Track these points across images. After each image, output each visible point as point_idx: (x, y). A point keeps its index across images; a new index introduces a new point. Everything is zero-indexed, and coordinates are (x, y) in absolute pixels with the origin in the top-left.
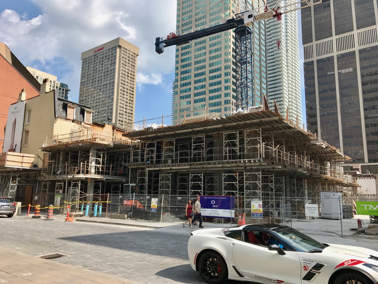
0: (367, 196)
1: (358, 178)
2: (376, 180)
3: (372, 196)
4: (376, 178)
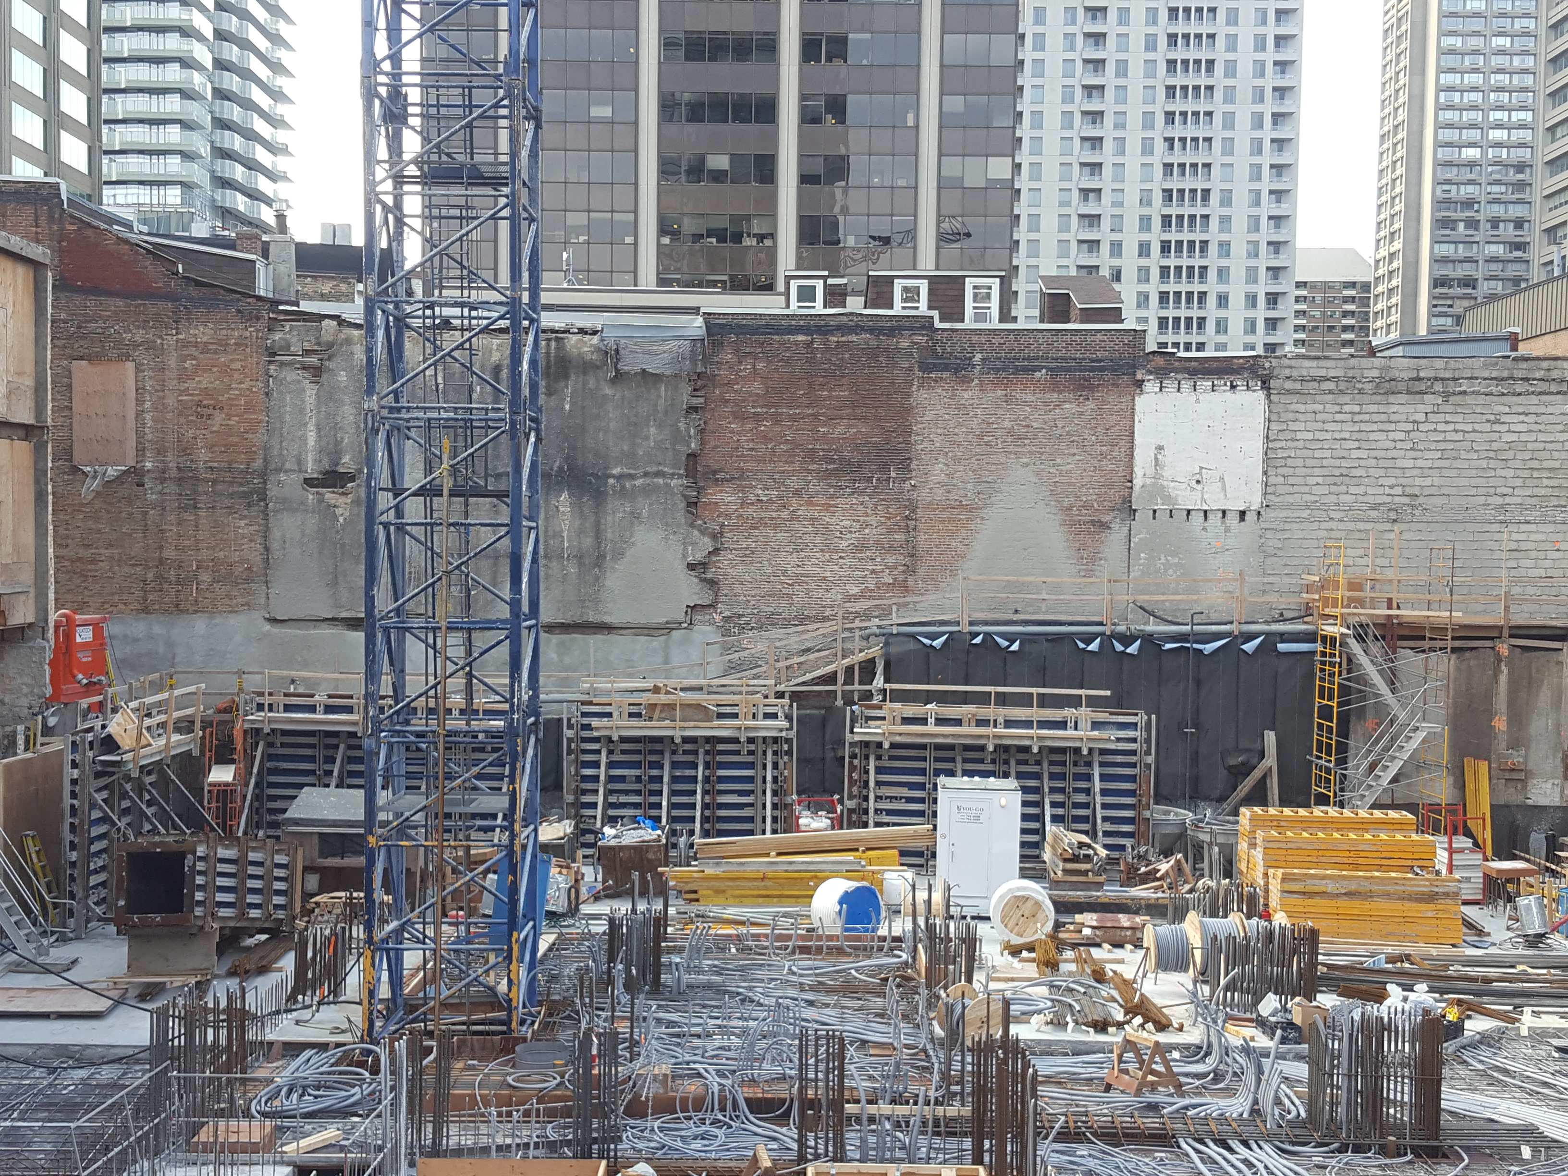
0: (1197, 518)
1: (1151, 386)
2: (1268, 396)
3: (1233, 519)
4: (1273, 383)
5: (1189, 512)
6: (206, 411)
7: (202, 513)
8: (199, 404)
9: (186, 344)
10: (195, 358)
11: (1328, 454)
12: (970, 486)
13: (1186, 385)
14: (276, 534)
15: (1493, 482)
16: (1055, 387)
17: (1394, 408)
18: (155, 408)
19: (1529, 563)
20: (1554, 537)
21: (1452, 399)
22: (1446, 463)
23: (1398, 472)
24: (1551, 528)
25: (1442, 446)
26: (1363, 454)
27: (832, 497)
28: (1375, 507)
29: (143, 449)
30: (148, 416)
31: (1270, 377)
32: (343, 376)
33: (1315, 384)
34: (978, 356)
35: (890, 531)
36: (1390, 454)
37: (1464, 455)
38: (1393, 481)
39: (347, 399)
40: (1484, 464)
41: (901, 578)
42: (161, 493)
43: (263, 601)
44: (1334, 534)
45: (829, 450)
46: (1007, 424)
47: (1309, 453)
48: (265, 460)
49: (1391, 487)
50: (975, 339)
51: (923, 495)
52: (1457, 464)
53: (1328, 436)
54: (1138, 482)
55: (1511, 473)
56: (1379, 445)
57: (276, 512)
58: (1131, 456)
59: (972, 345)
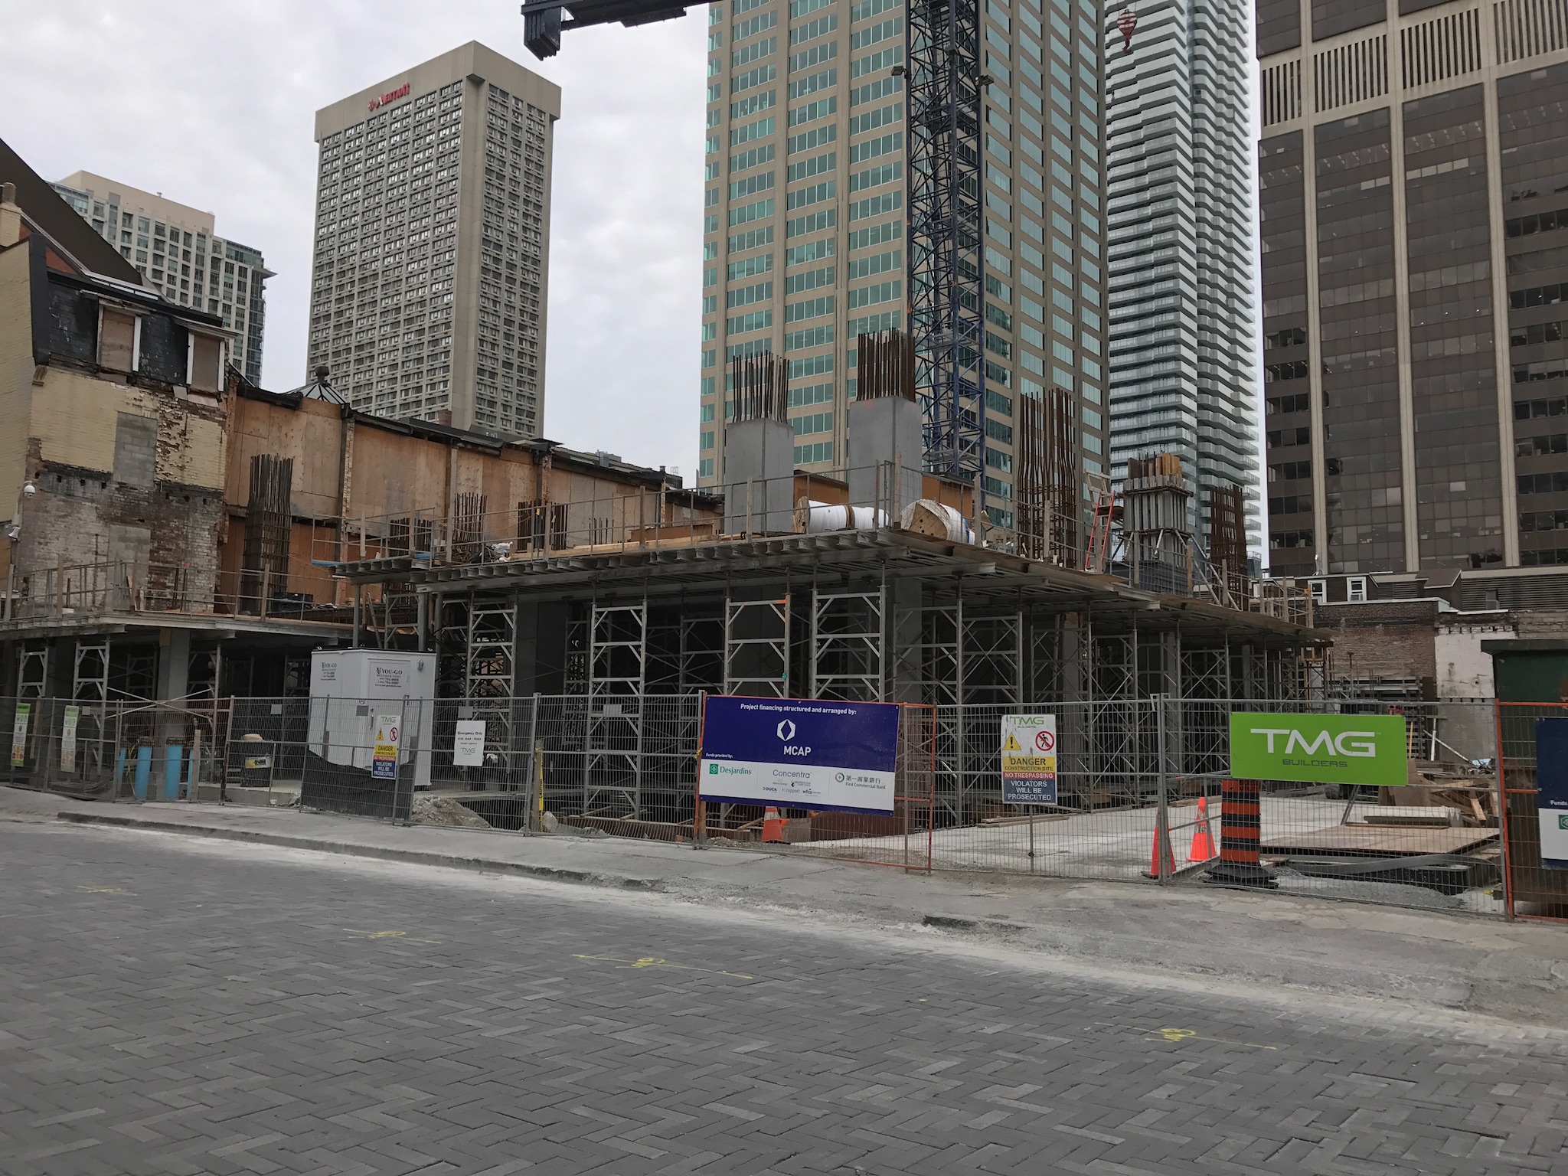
0: (1478, 703)
1: (1444, 631)
4: (1520, 627)
13: (1464, 630)
16: (1387, 633)
31: (1518, 623)
34: (1343, 621)
46: (1362, 653)
54: (1439, 683)
58: (1434, 669)
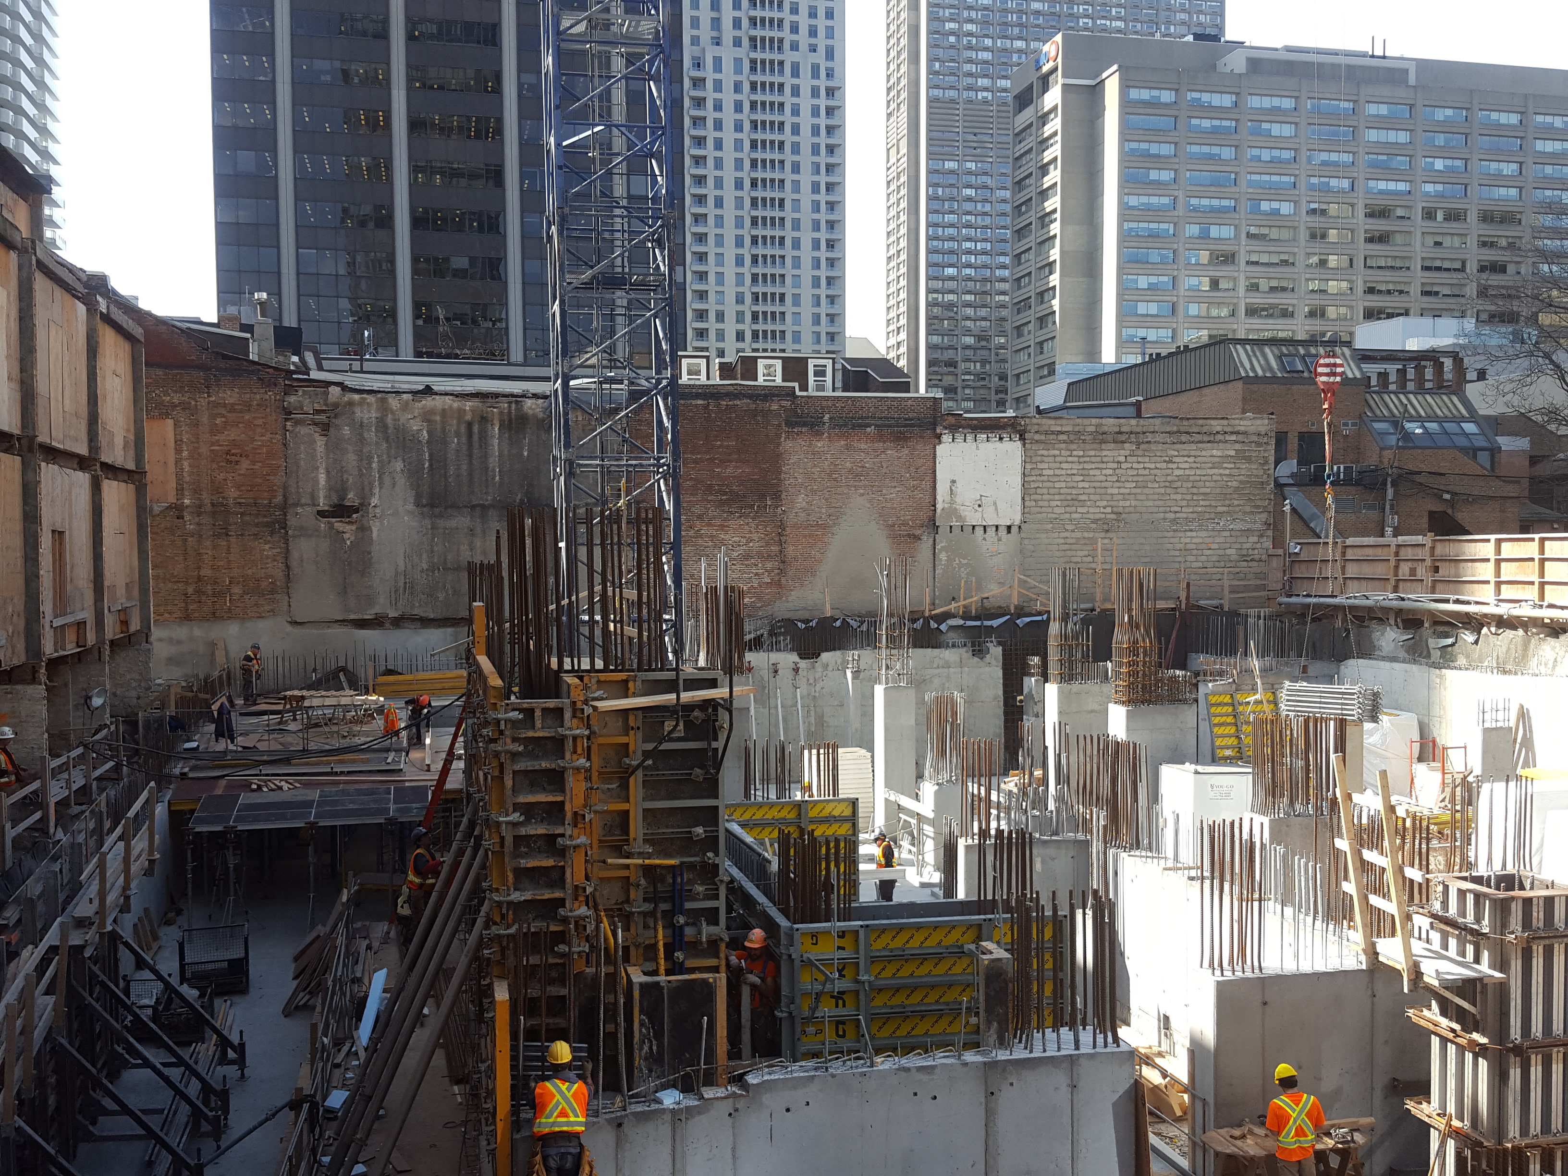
0: (979, 531)
1: (947, 438)
2: (1024, 445)
3: (1003, 532)
4: (1027, 435)
5: (974, 527)
6: (234, 458)
7: (233, 540)
8: (228, 453)
9: (216, 405)
10: (223, 416)
11: (1063, 485)
12: (824, 511)
13: (970, 437)
14: (295, 555)
15: (1169, 503)
16: (881, 438)
17: (1104, 453)
18: (191, 456)
19: (1192, 558)
20: (1208, 540)
21: (1142, 446)
22: (1139, 491)
23: (1109, 497)
24: (1203, 534)
25: (1135, 479)
26: (1086, 485)
27: (725, 520)
28: (1095, 521)
29: (183, 489)
30: (186, 464)
31: (1025, 431)
32: (346, 431)
33: (1054, 437)
34: (827, 417)
35: (768, 544)
36: (1104, 484)
37: (1150, 485)
38: (1105, 503)
39: (350, 448)
40: (1162, 491)
41: (777, 578)
42: (199, 524)
43: (286, 608)
44: (1069, 541)
45: (723, 485)
46: (848, 465)
47: (1051, 484)
48: (284, 496)
49: (1104, 508)
50: (824, 403)
51: (791, 519)
52: (1146, 491)
53: (1063, 472)
54: (939, 506)
55: (1179, 497)
56: (1096, 478)
57: (294, 537)
58: (934, 488)
59: (822, 408)
